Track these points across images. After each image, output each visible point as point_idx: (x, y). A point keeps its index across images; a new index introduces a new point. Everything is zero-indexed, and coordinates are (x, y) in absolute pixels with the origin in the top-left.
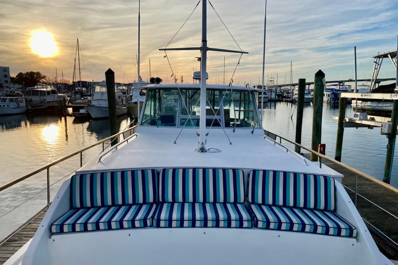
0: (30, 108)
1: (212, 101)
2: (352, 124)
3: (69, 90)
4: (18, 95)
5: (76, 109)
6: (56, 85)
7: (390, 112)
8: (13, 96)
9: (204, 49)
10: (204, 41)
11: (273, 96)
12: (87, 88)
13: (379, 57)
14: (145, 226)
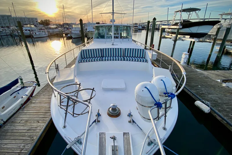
0: (49, 34)
1: (117, 30)
2: (164, 37)
3: (62, 27)
4: (43, 29)
5: (66, 34)
6: (56, 25)
7: (175, 32)
8: (42, 30)
9: (113, 13)
10: (113, 10)
11: (141, 28)
12: (69, 26)
13: (176, 12)
14: (100, 61)
